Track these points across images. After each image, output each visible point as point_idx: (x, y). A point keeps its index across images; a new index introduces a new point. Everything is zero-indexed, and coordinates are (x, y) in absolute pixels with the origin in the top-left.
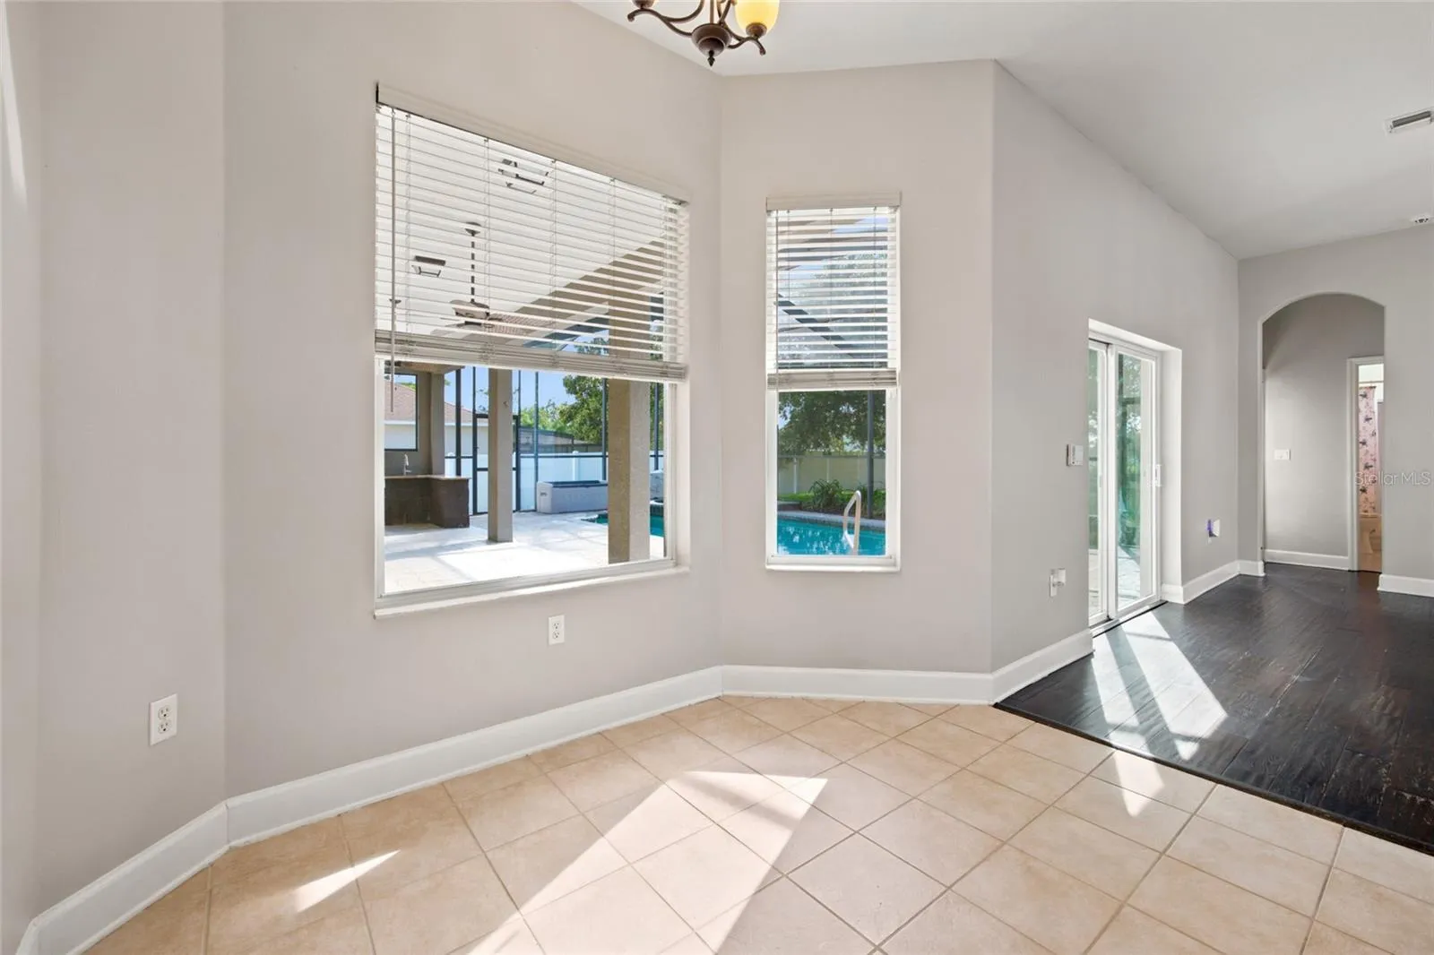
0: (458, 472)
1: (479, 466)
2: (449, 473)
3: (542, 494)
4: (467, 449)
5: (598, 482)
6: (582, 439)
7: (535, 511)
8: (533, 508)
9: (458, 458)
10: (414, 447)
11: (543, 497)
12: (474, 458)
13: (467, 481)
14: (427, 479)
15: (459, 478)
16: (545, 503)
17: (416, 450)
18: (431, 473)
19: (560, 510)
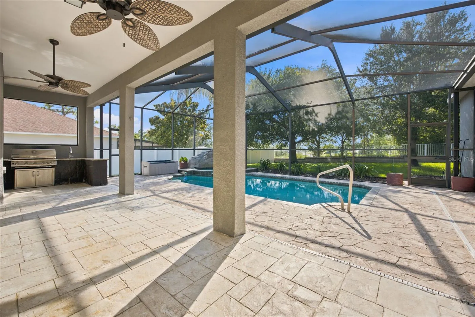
0: (101, 156)
1: (112, 154)
2: (96, 156)
3: (144, 167)
4: (106, 145)
5: (170, 161)
6: (158, 143)
7: (141, 174)
8: (139, 173)
9: (101, 150)
10: (77, 144)
11: (145, 168)
12: (110, 149)
13: (106, 161)
14: (84, 160)
15: (101, 160)
16: (145, 171)
17: (77, 145)
18: (86, 157)
19: (154, 174)
